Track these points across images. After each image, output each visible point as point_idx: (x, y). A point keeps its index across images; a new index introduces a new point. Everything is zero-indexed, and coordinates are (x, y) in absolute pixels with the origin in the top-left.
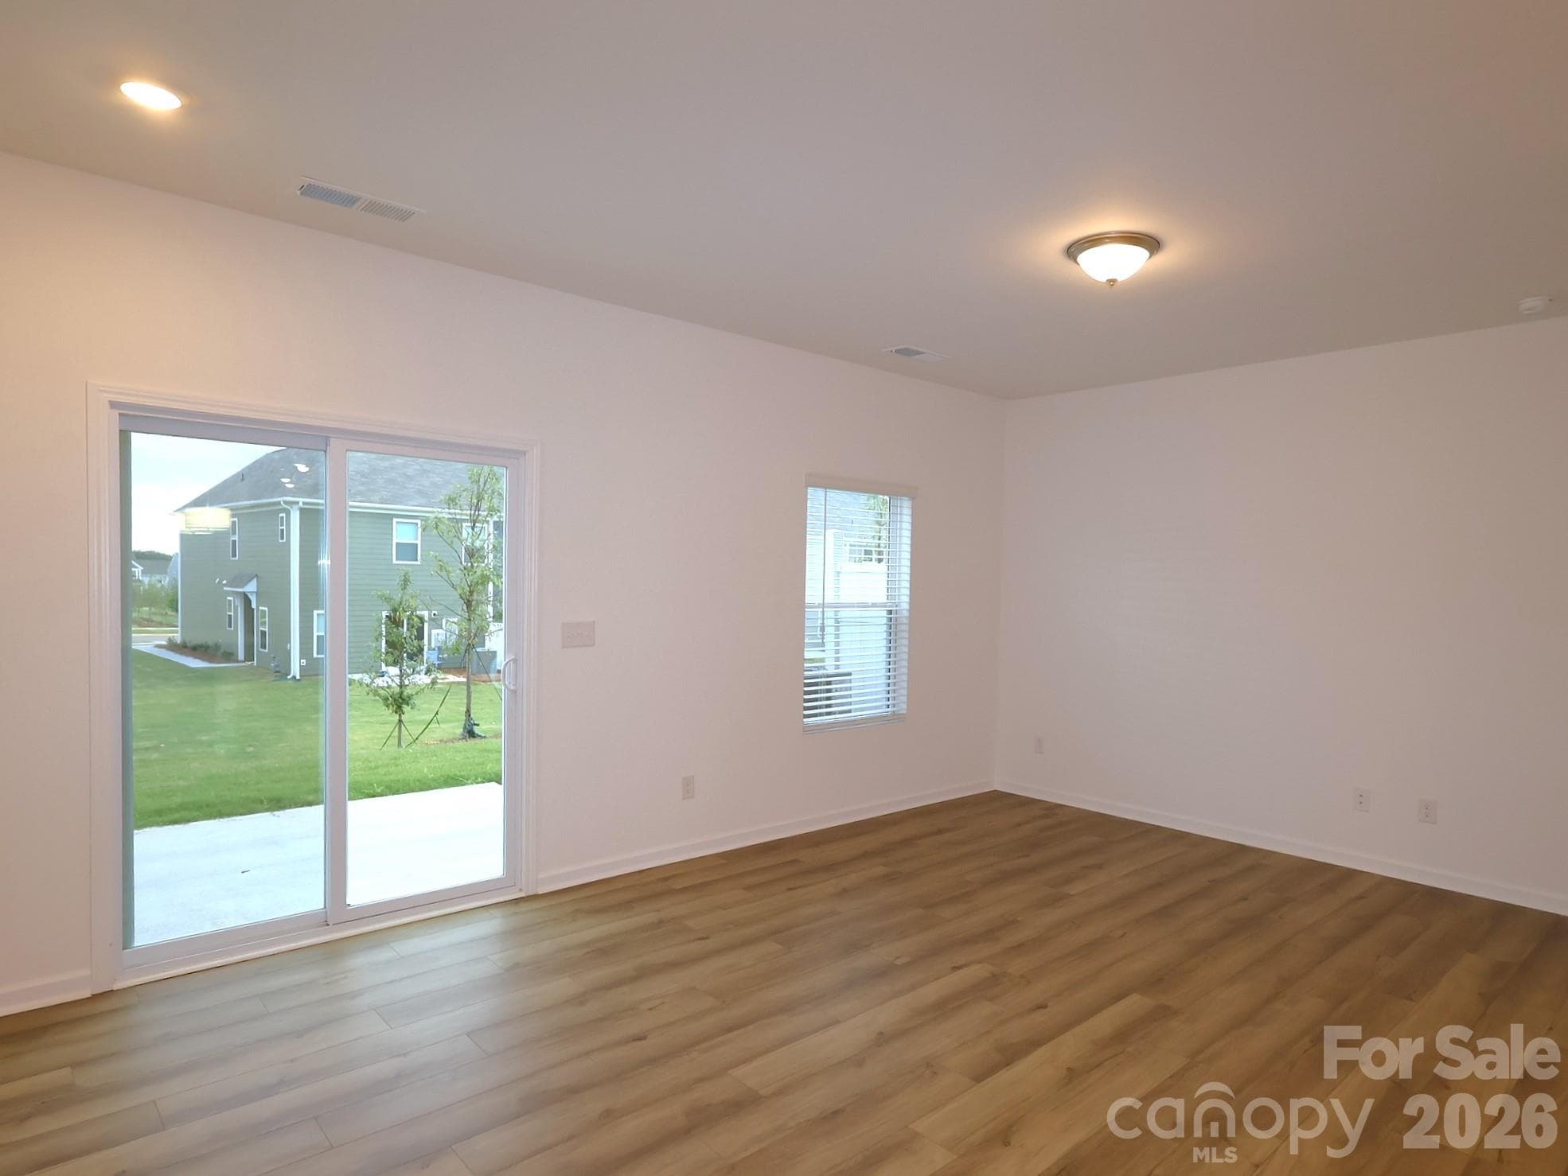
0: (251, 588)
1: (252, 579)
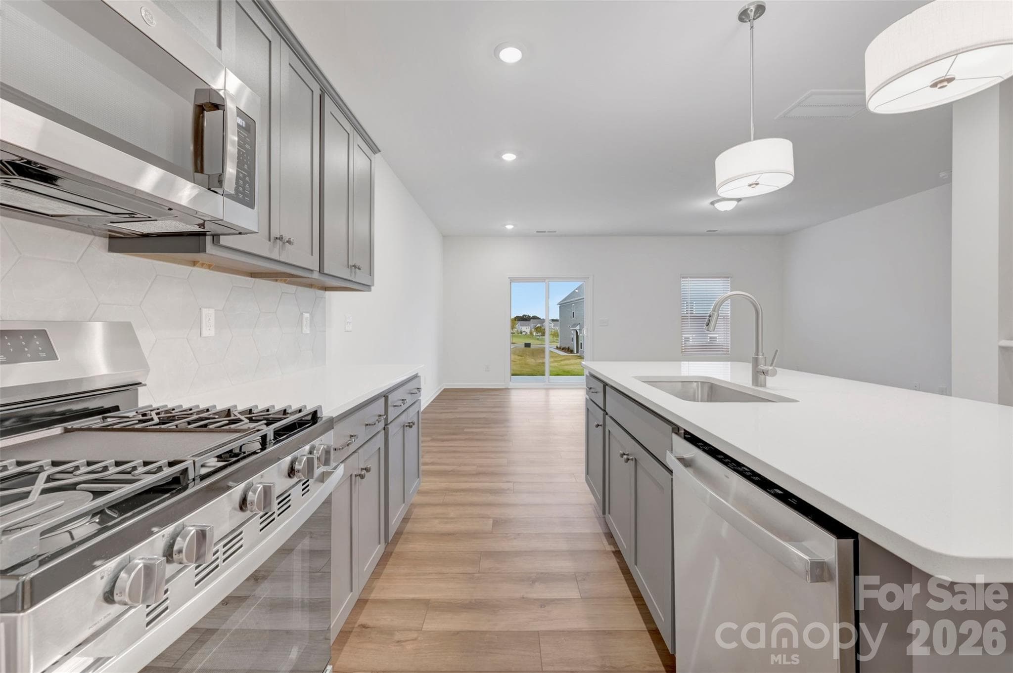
0: (578, 328)
1: (578, 325)
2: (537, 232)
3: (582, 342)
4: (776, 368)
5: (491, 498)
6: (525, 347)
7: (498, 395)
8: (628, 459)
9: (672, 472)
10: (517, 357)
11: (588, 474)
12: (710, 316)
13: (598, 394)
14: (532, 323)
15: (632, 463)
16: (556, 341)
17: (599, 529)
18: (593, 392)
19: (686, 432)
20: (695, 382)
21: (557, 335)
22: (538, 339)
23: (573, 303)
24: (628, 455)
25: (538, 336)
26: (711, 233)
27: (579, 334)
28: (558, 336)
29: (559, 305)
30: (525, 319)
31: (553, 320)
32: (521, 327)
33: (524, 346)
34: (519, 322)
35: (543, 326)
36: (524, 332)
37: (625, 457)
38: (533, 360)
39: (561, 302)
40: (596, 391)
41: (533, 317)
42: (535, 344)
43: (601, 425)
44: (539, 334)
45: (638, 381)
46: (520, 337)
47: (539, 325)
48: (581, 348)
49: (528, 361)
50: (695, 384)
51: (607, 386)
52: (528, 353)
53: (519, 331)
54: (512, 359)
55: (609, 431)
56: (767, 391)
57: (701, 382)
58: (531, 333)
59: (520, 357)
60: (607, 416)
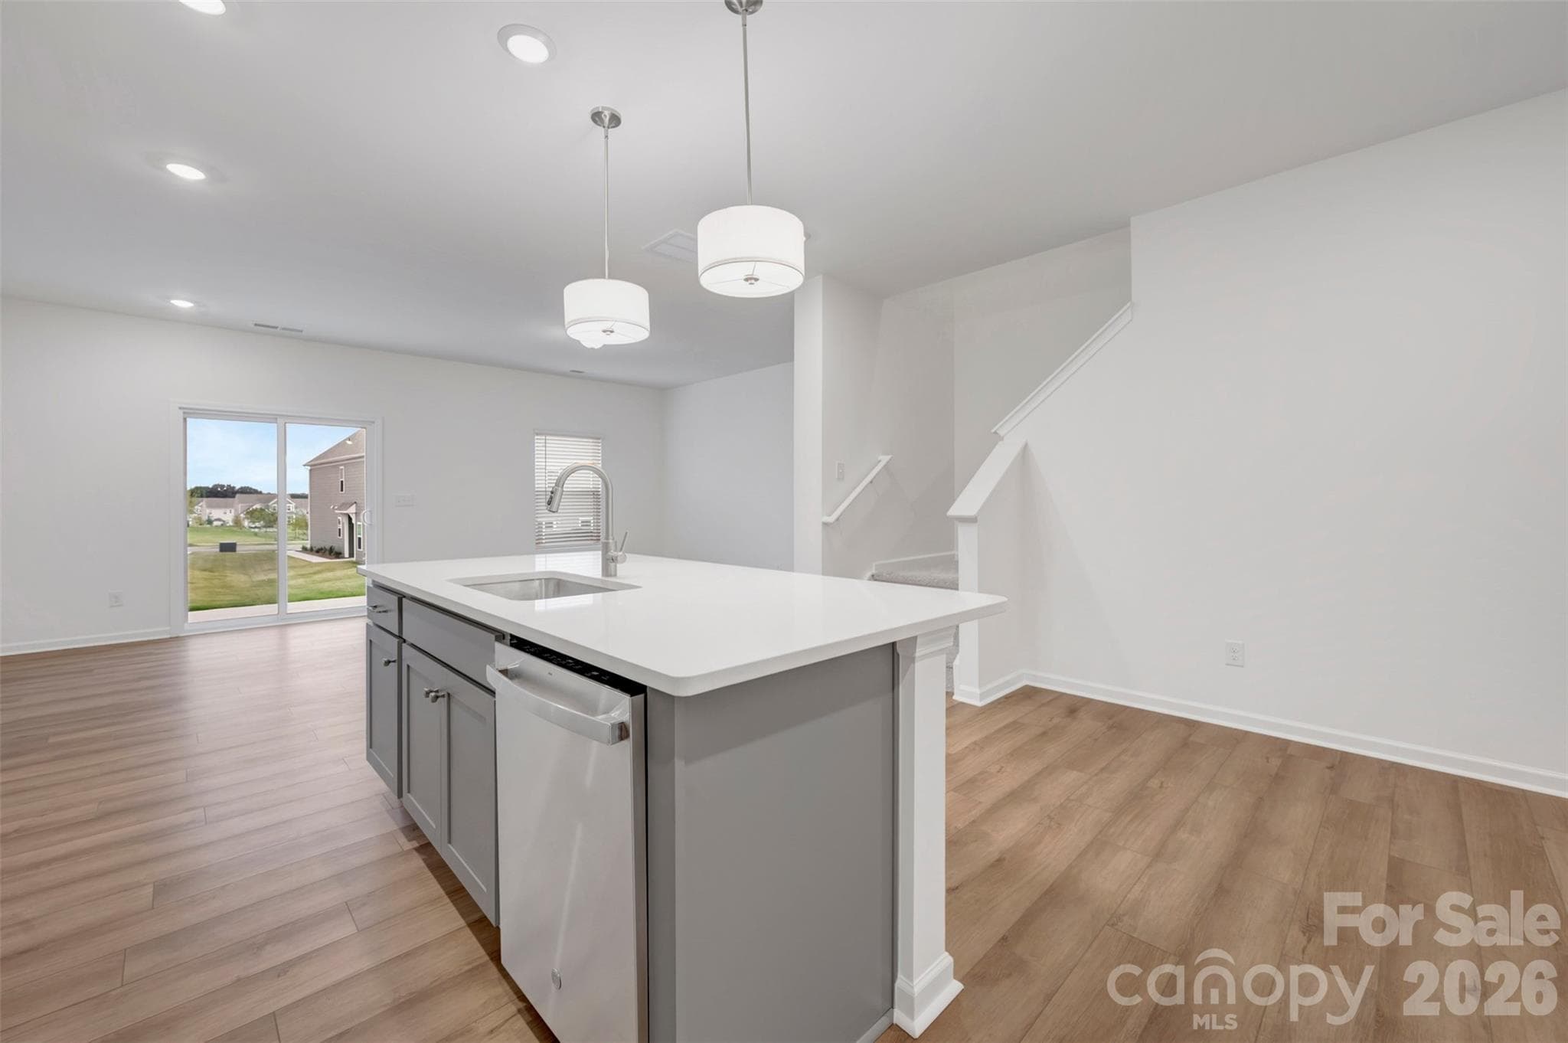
2: (256, 325)
3: (361, 536)
4: (627, 554)
5: (144, 850)
6: (221, 550)
7: (150, 654)
8: (437, 697)
9: (494, 693)
10: (197, 573)
11: (371, 747)
12: (552, 493)
13: (389, 614)
14: (239, 505)
15: (442, 702)
16: (301, 537)
17: (392, 825)
18: (380, 612)
19: (513, 637)
20: (538, 579)
21: (304, 524)
22: (256, 534)
23: (342, 465)
24: (437, 691)
25: (256, 527)
26: (577, 374)
27: (354, 521)
28: (307, 525)
29: (309, 468)
30: (220, 493)
31: (294, 496)
32: (208, 511)
33: (218, 550)
34: (205, 499)
35: (268, 507)
36: (219, 520)
37: (433, 694)
38: (243, 578)
39: (312, 461)
40: (385, 610)
41: (242, 488)
42: (246, 545)
43: (394, 661)
44: (257, 524)
45: (458, 586)
46: (205, 530)
47: (258, 506)
48: (360, 547)
49: (228, 579)
50: (538, 582)
51: (404, 599)
52: (228, 564)
53: (205, 518)
54: (189, 581)
55: (408, 666)
56: (618, 581)
57: (545, 579)
58: (237, 522)
59: (207, 573)
60: (404, 645)
